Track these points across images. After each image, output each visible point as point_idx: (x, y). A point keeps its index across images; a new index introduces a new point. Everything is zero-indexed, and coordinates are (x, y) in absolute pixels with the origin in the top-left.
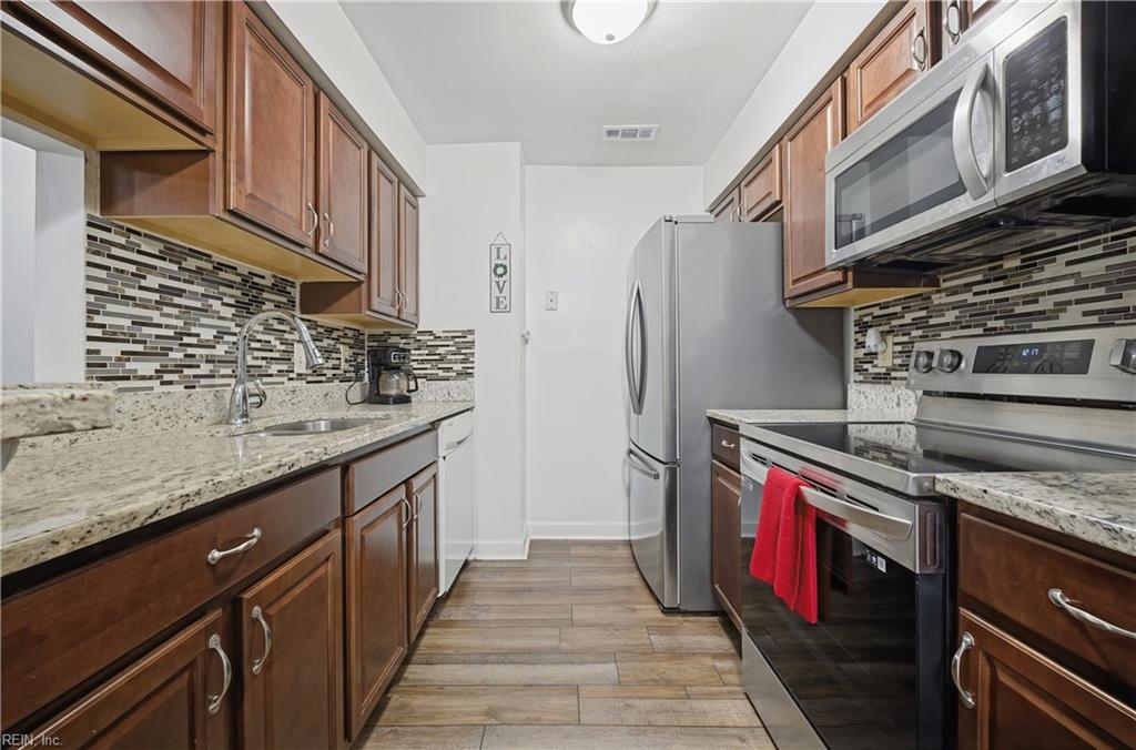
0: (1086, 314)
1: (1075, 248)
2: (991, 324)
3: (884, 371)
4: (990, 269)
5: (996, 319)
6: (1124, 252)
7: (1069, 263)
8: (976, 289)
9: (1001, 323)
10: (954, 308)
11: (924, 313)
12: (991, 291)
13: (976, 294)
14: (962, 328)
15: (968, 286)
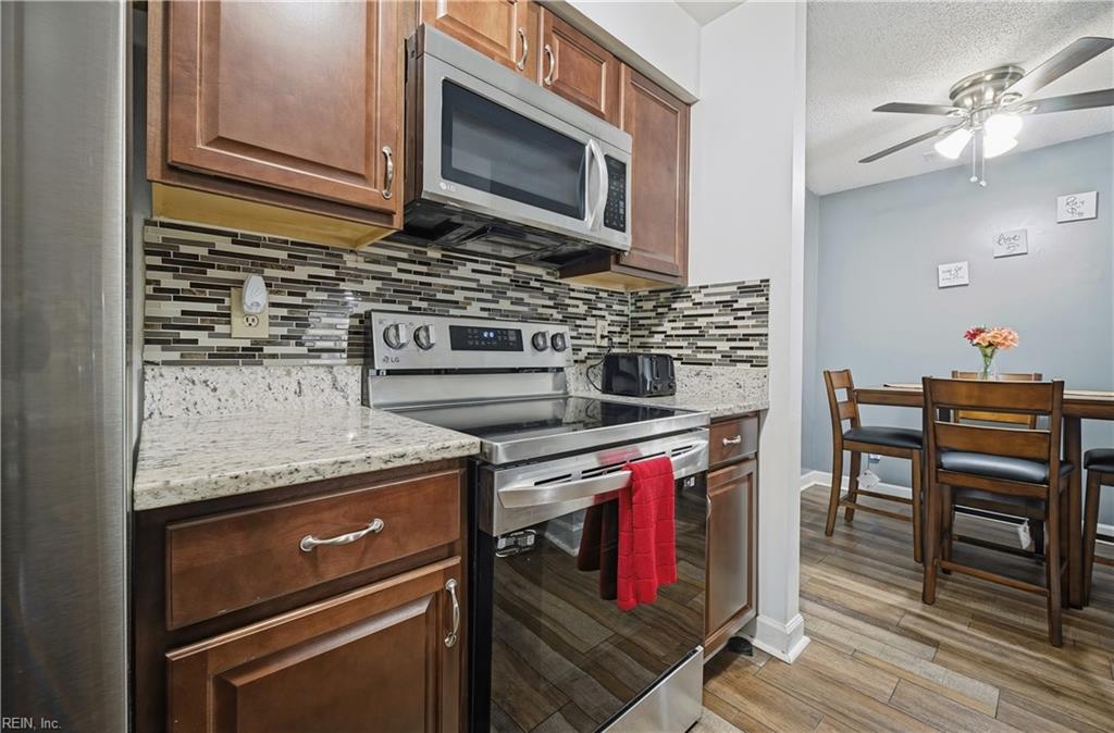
0: (483, 309)
1: (477, 261)
2: (415, 303)
3: (248, 344)
4: (415, 251)
5: (421, 299)
6: (499, 275)
7: (473, 271)
8: (401, 265)
9: (424, 305)
10: (374, 278)
11: (331, 273)
12: (416, 273)
13: (400, 270)
14: (385, 301)
15: (393, 260)
